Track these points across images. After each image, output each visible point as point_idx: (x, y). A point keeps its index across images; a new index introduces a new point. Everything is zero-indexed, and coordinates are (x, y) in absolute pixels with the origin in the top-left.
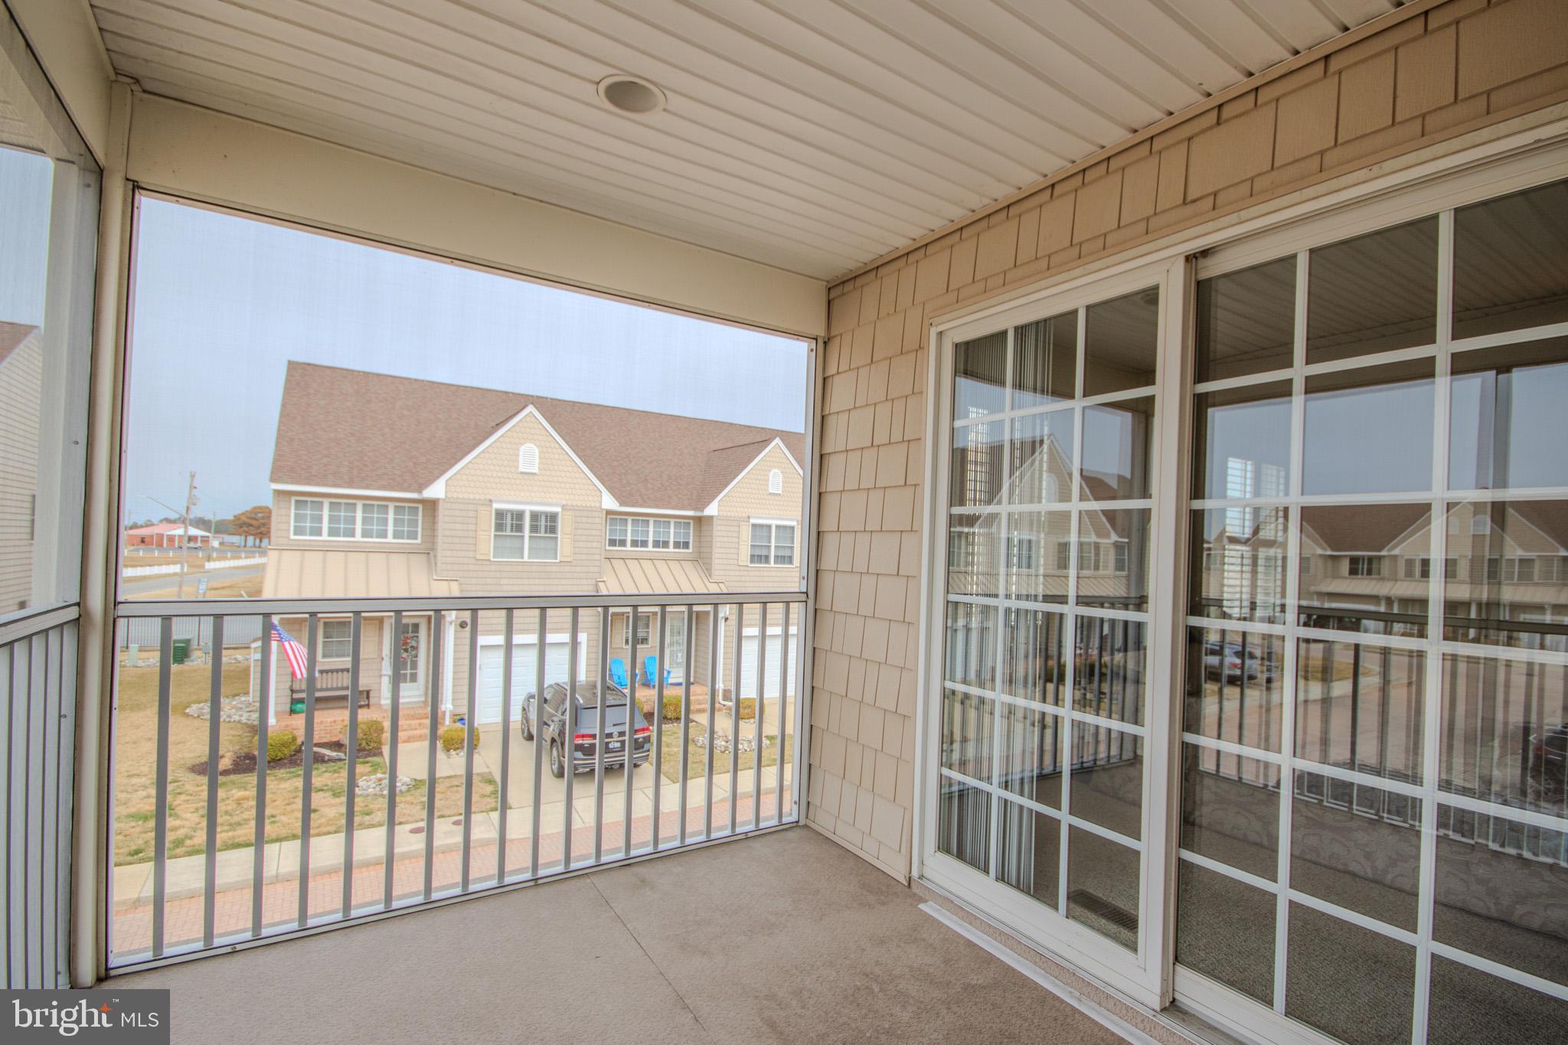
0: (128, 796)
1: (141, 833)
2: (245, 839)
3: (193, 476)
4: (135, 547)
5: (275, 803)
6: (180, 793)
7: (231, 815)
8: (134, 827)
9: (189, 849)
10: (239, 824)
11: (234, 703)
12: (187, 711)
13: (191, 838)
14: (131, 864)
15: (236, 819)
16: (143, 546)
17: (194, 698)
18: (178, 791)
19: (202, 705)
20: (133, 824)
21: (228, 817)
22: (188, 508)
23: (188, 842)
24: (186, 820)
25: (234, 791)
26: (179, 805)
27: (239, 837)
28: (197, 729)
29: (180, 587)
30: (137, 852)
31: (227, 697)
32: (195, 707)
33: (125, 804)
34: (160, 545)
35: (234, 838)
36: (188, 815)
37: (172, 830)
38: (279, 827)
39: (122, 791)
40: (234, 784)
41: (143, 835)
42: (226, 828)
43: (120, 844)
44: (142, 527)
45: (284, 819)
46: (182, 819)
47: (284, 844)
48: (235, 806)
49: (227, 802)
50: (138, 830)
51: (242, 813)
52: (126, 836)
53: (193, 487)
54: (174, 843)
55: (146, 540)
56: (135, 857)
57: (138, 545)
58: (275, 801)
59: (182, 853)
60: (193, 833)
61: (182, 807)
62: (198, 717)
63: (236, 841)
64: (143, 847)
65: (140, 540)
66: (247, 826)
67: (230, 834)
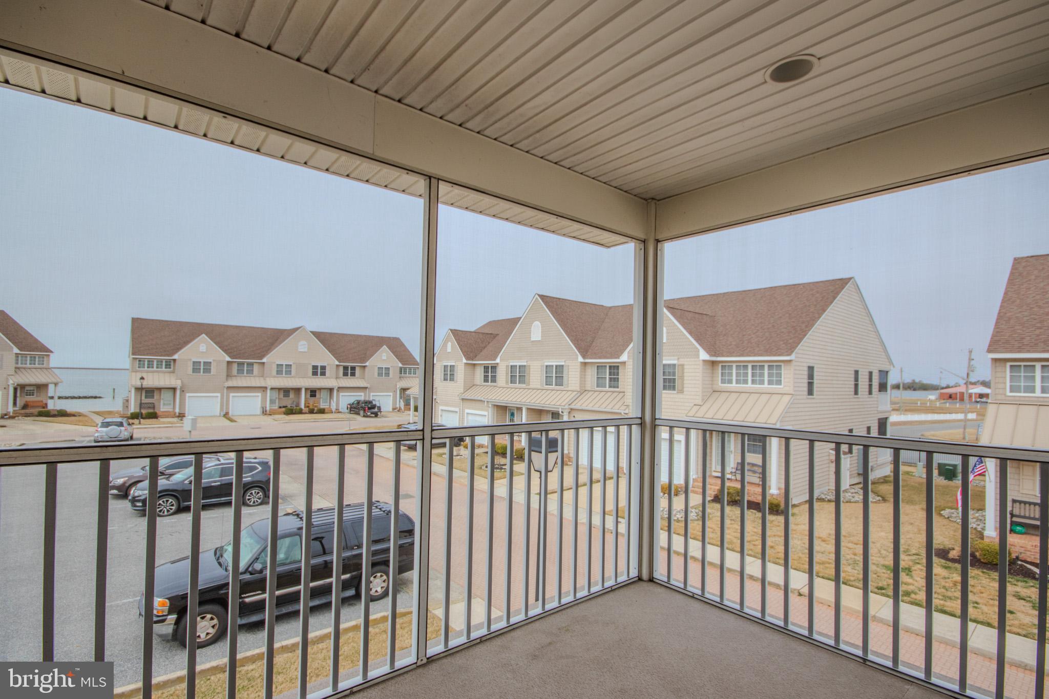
0: (887, 554)
1: (887, 578)
2: (951, 610)
3: (971, 352)
4: (945, 401)
5: (982, 595)
6: (918, 563)
7: (947, 590)
8: (884, 573)
9: (912, 600)
10: (950, 598)
11: (977, 515)
12: (942, 512)
13: (915, 594)
14: (876, 593)
15: (949, 594)
16: (950, 401)
17: (950, 505)
18: (917, 561)
19: (953, 511)
20: (885, 571)
21: (943, 590)
22: (968, 374)
23: (913, 596)
24: (916, 581)
25: (955, 575)
26: (916, 570)
27: (948, 607)
28: (944, 526)
29: (965, 429)
30: (881, 588)
31: (973, 510)
32: (948, 511)
33: (883, 558)
34: (962, 399)
35: (943, 606)
36: (918, 579)
37: (905, 584)
38: (978, 612)
39: (885, 550)
40: (956, 570)
41: (888, 580)
42: (940, 597)
43: (874, 580)
44: (952, 387)
45: (985, 609)
46: (914, 580)
47: (979, 626)
48: (951, 585)
49: (947, 580)
50: (886, 575)
51: (955, 591)
52: (878, 576)
53: (971, 359)
54: (904, 592)
55: (953, 396)
56: (880, 591)
57: (948, 399)
58: (982, 593)
59: (907, 601)
60: (918, 592)
61: (917, 572)
62: (948, 518)
63: (945, 608)
64: (885, 587)
65: (948, 396)
66: (955, 602)
67: (942, 602)
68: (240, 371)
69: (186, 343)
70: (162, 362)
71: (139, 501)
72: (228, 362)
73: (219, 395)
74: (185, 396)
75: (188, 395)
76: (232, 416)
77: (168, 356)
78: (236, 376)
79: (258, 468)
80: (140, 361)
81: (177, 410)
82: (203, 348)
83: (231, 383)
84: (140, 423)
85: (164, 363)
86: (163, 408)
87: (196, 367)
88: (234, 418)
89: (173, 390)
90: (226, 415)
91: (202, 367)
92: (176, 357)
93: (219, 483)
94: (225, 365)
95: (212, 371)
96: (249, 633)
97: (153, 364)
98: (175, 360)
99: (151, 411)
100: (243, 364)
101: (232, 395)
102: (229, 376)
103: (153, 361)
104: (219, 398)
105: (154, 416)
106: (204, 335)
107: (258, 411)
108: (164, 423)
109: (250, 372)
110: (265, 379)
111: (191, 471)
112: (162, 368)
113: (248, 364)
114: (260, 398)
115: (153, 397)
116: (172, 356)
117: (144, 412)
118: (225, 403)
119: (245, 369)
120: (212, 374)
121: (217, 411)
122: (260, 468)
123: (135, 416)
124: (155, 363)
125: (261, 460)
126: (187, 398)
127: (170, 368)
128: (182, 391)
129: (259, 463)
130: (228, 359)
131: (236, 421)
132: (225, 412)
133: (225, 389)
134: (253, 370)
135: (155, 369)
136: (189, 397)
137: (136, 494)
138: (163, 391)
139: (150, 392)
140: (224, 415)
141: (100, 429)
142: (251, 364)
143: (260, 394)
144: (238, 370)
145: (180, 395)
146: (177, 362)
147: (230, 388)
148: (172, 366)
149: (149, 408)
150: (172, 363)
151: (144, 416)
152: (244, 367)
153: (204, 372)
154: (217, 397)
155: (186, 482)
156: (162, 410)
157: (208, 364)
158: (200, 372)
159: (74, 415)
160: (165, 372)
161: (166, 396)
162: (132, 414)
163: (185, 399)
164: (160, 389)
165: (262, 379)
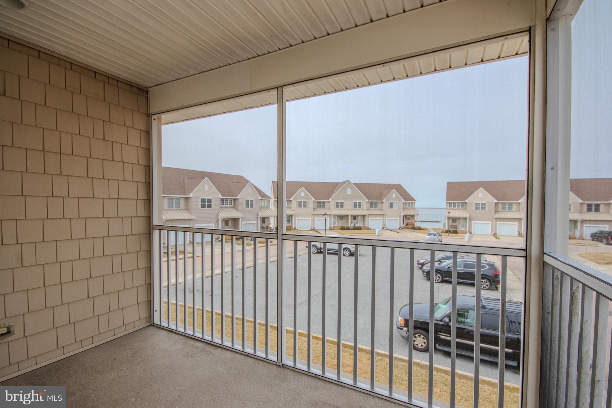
68: (504, 209)
69: (472, 193)
70: (460, 204)
71: (425, 272)
72: (496, 203)
73: (490, 222)
74: (471, 223)
75: (473, 222)
76: (499, 235)
77: (463, 201)
78: (501, 212)
79: (486, 267)
80: (449, 204)
81: (467, 230)
82: (481, 195)
83: (497, 216)
84: (448, 235)
85: (461, 205)
86: (460, 228)
87: (477, 206)
88: (499, 237)
89: (465, 219)
90: (495, 235)
91: (480, 207)
92: (466, 201)
93: (463, 271)
94: (494, 205)
95: (486, 208)
96: (444, 356)
97: (455, 206)
98: (466, 203)
99: (455, 229)
100: (505, 204)
101: (498, 223)
102: (496, 211)
103: (455, 204)
104: (491, 224)
105: (456, 232)
106: (481, 188)
107: (516, 234)
108: (460, 236)
109: (510, 209)
110: (520, 214)
111: (451, 261)
112: (451, 207)
113: (509, 204)
114: (517, 225)
115: (456, 222)
116: (464, 201)
117: (451, 230)
118: (494, 228)
119: (507, 207)
120: (486, 210)
121: (489, 232)
122: (488, 267)
123: (447, 232)
124: (457, 205)
125: (489, 263)
126: (473, 224)
127: (464, 207)
128: (470, 220)
129: (487, 264)
130: (496, 201)
131: (499, 239)
132: (494, 233)
133: (494, 220)
134: (512, 208)
135: (456, 208)
136: (474, 223)
137: (424, 269)
138: (460, 219)
139: (454, 220)
140: (494, 235)
141: (427, 236)
142: (511, 204)
143: (517, 223)
144: (502, 208)
145: (469, 222)
146: (467, 203)
147: (498, 219)
148: (465, 206)
149: (454, 228)
150: (465, 205)
151: (451, 232)
152: (506, 206)
153: (482, 209)
154: (489, 223)
155: (446, 267)
156: (460, 229)
157: (483, 205)
158: (479, 209)
159: (424, 230)
160: (461, 209)
161: (461, 222)
162: (446, 230)
163: (472, 224)
164: (459, 218)
165: (518, 213)
